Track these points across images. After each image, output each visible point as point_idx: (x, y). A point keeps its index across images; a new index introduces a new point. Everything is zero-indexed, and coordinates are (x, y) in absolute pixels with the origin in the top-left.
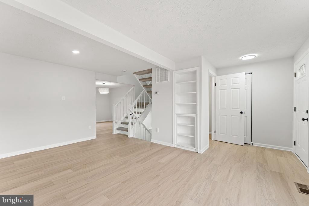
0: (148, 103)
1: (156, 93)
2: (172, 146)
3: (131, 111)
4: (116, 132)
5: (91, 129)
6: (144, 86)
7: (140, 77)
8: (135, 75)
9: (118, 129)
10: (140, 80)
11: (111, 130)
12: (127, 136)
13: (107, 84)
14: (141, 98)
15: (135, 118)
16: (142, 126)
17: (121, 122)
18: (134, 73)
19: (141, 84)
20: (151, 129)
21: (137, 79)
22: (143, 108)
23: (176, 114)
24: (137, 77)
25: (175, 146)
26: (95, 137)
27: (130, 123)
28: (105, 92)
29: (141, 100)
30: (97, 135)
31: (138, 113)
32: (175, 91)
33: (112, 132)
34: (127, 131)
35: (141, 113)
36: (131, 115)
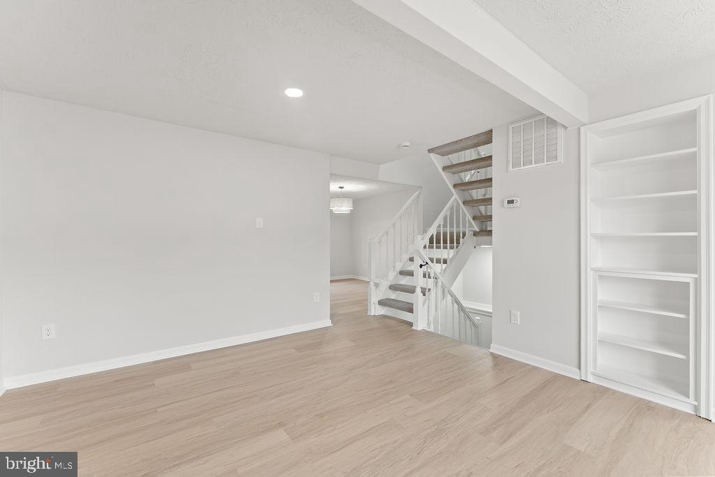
0: (464, 235)
1: (511, 202)
2: (578, 378)
3: (421, 257)
4: (376, 310)
5: (318, 300)
6: (455, 186)
7: (446, 160)
8: (432, 155)
9: (381, 303)
10: (444, 168)
11: (364, 302)
12: (411, 324)
13: (350, 187)
14: (445, 219)
15: (432, 275)
16: (449, 298)
17: (389, 284)
18: (430, 151)
19: (448, 179)
20: (491, 311)
21: (437, 165)
22: (452, 248)
23: (595, 270)
24: (438, 161)
25: (591, 379)
26: (328, 323)
27: (418, 290)
28: (344, 208)
29: (445, 226)
30: (332, 316)
31: (438, 261)
32: (588, 194)
33: (366, 310)
34: (411, 311)
35: (445, 262)
36: (421, 266)
